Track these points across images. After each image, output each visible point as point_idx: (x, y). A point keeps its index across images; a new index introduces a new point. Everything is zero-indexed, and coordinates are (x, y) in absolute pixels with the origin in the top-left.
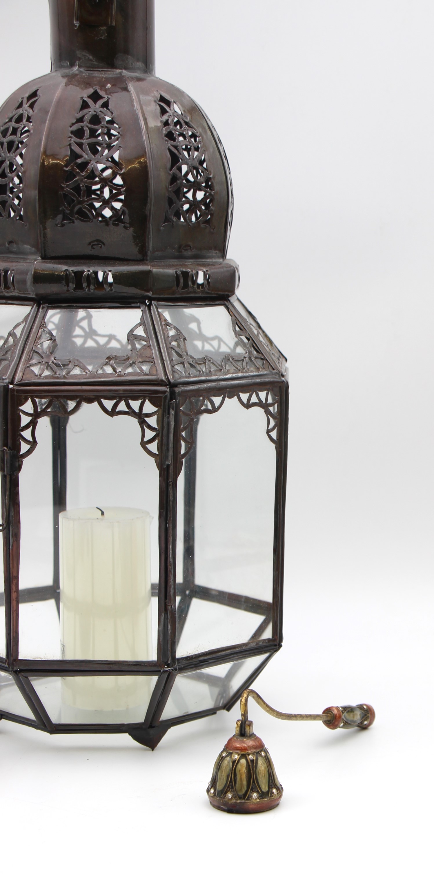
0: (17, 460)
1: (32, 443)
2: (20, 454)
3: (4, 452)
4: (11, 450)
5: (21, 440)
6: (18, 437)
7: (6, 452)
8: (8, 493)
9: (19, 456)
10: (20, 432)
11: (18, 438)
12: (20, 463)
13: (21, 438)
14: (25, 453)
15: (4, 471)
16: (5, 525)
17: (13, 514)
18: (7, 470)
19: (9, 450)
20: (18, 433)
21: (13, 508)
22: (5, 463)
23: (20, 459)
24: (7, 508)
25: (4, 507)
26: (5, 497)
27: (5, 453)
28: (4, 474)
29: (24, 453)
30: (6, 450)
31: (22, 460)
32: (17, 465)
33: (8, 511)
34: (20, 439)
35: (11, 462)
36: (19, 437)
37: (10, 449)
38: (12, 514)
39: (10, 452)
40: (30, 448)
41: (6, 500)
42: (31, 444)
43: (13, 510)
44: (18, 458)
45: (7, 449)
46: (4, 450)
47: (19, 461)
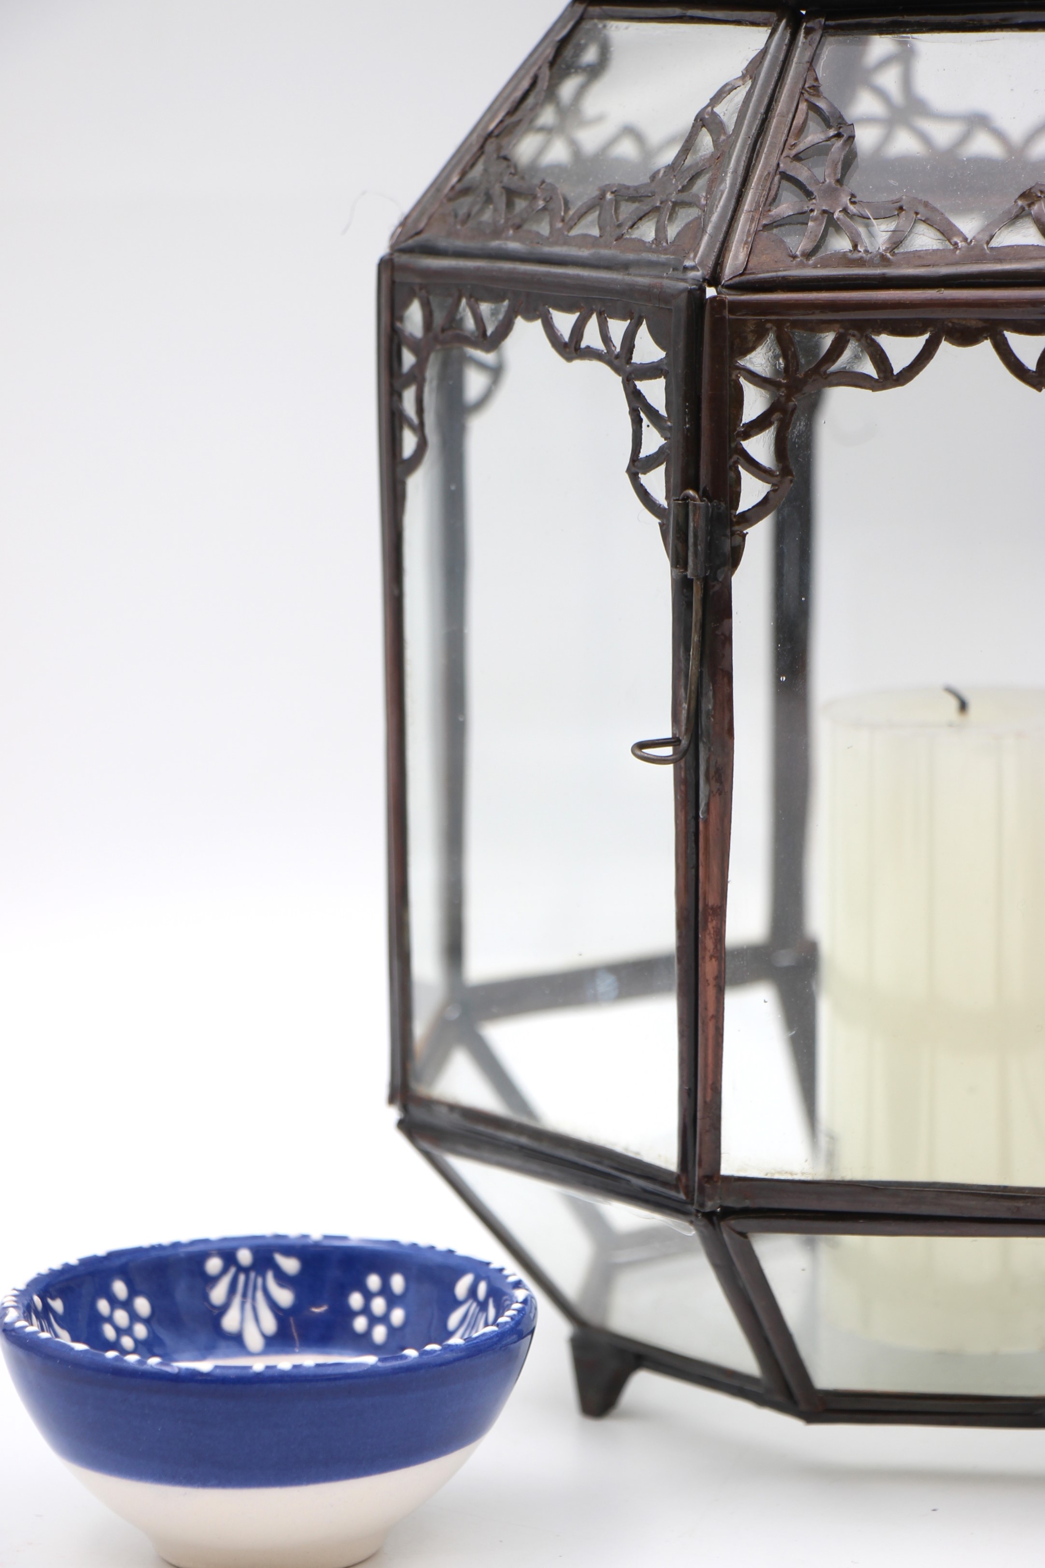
0: (728, 532)
1: (777, 476)
2: (738, 512)
3: (687, 505)
4: (710, 501)
5: (740, 468)
6: (731, 457)
7: (695, 505)
8: (695, 638)
9: (734, 520)
10: (738, 439)
11: (732, 460)
12: (738, 539)
13: (742, 460)
14: (753, 507)
15: (685, 566)
16: (684, 742)
17: (710, 707)
18: (695, 564)
19: (702, 501)
20: (733, 445)
21: (711, 688)
22: (691, 540)
23: (736, 528)
24: (693, 687)
25: (682, 682)
26: (687, 650)
27: (690, 507)
28: (686, 576)
29: (749, 510)
30: (694, 499)
31: (742, 532)
32: (727, 548)
33: (694, 696)
34: (736, 462)
35: (709, 538)
36: (735, 457)
37: (704, 495)
38: (708, 705)
39: (707, 506)
40: (772, 494)
41: (687, 660)
42: (775, 480)
43: (711, 693)
44: (732, 524)
45: (697, 497)
46: (687, 498)
47: (733, 533)
